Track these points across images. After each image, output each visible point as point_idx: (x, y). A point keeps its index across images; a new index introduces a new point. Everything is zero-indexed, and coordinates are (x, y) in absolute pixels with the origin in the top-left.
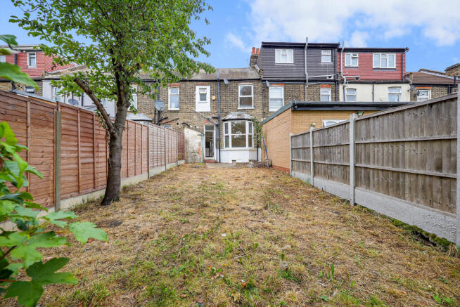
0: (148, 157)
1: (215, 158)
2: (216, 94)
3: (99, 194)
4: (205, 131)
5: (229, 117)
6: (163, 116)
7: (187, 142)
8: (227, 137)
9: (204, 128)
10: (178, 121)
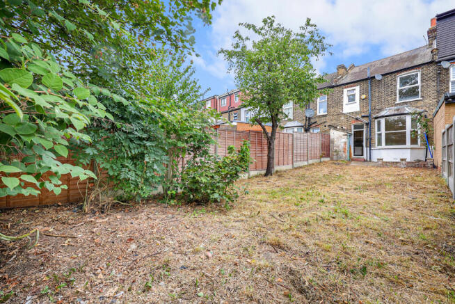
0: (293, 154)
1: (365, 157)
2: (367, 92)
3: (264, 172)
4: (353, 130)
5: (383, 113)
6: (313, 121)
7: (333, 142)
8: (380, 135)
9: (353, 127)
10: (326, 124)
